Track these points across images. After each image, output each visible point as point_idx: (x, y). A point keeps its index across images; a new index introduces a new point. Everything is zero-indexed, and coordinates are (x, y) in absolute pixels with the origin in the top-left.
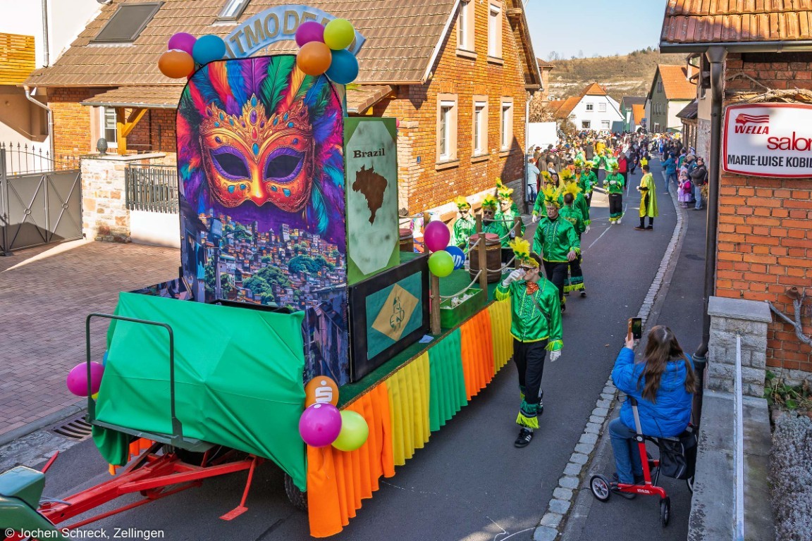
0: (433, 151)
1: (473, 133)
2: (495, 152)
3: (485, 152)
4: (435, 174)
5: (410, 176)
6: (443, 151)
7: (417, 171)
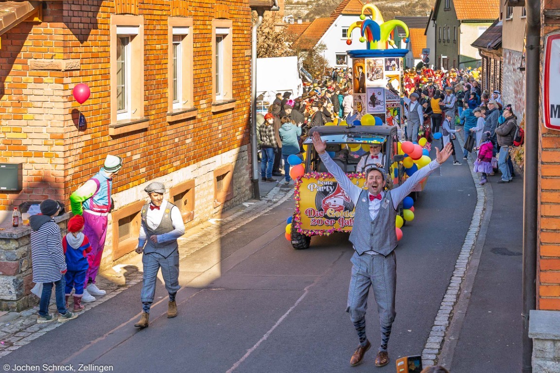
0: (106, 105)
1: (169, 76)
2: (205, 106)
3: (190, 106)
4: (109, 143)
5: (67, 148)
6: (122, 105)
7: (80, 140)
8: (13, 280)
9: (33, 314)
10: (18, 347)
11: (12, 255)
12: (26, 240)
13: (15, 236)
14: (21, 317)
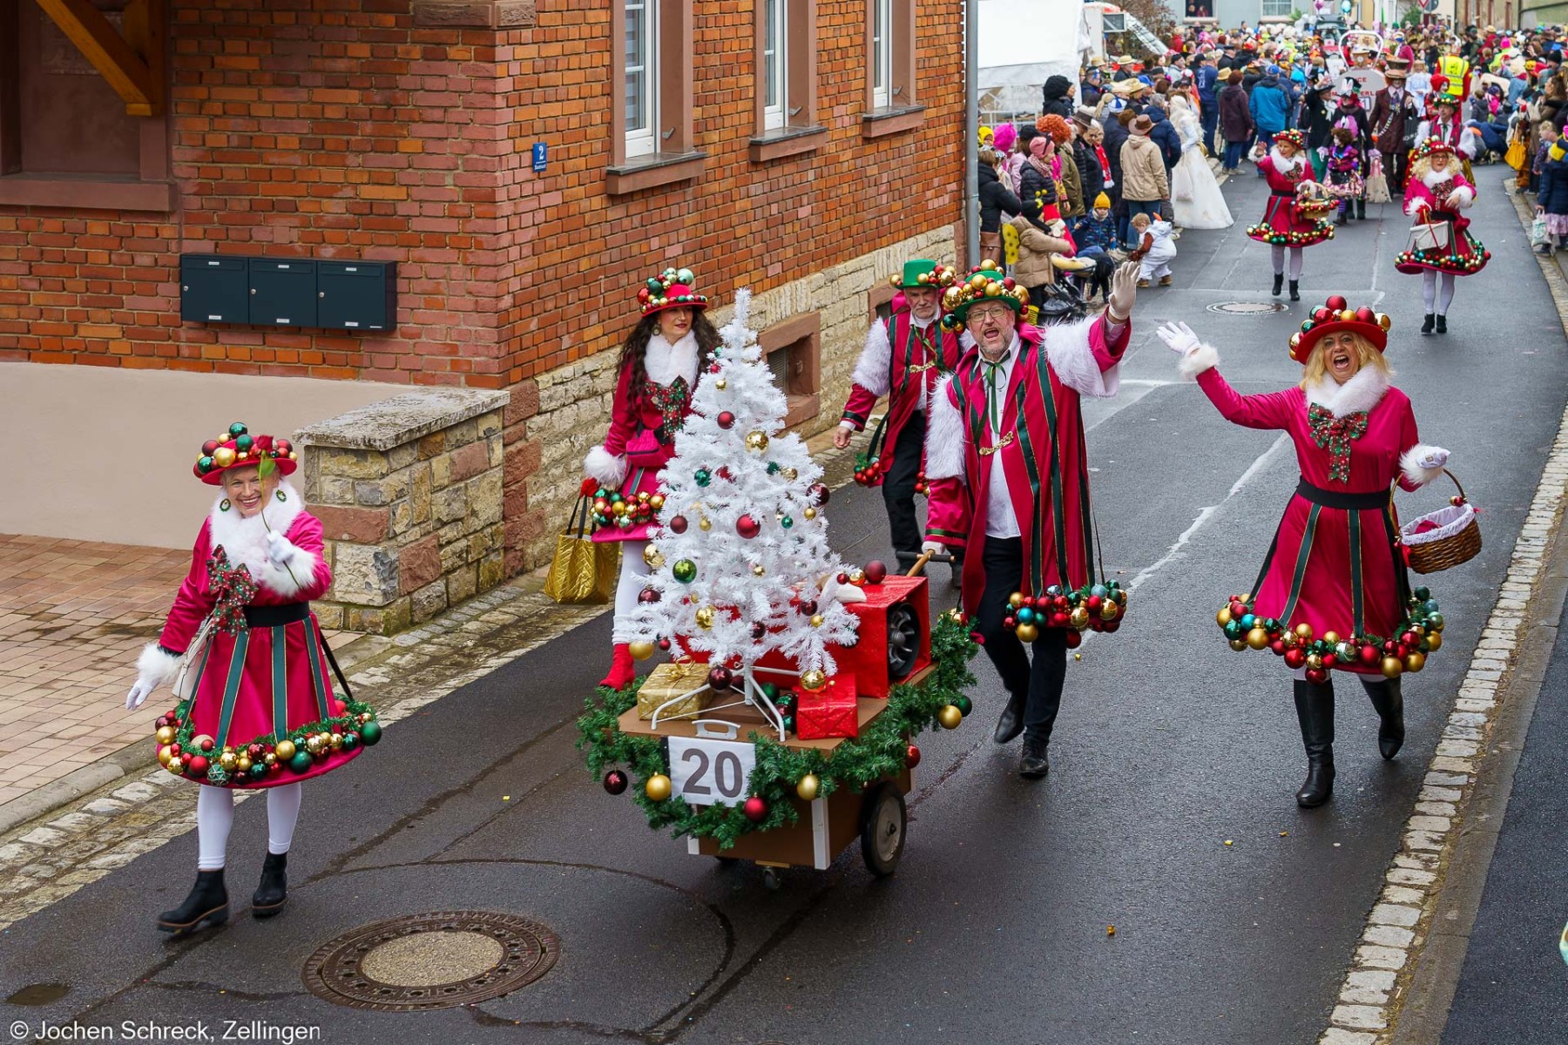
0: (598, 118)
1: (757, 42)
2: (847, 121)
4: (608, 216)
5: (502, 224)
7: (535, 204)
8: (376, 555)
11: (372, 490)
12: (406, 457)
13: (378, 443)
14: (395, 649)
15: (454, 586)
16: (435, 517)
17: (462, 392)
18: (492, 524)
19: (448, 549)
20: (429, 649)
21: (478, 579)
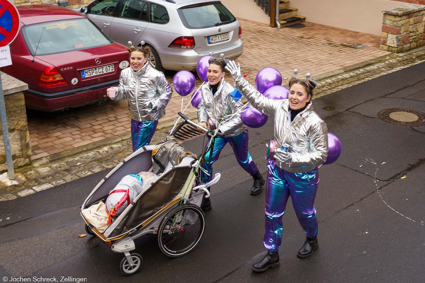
8: (396, 37)
9: (404, 56)
10: (396, 71)
11: (397, 24)
12: (405, 17)
13: (399, 14)
14: (398, 56)
15: (412, 45)
16: (409, 31)
17: (417, 5)
18: (421, 34)
19: (411, 37)
20: (406, 57)
21: (417, 44)
